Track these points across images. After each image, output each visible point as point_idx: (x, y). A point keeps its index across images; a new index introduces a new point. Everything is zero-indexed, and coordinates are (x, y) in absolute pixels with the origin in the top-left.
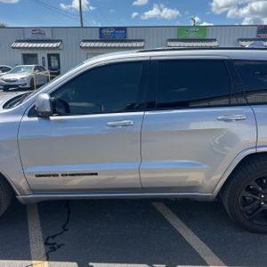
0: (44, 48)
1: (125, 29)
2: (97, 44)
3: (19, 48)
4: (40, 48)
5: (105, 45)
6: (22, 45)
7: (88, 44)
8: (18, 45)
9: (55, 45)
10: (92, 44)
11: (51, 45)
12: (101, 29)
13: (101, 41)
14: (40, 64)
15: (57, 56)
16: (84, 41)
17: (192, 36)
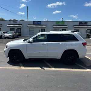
0: (17, 27)
1: (41, 22)
2: (32, 26)
3: (9, 26)
4: (15, 27)
5: (35, 26)
6: (10, 26)
7: (30, 26)
8: (9, 25)
9: (20, 26)
10: (31, 26)
11: (19, 26)
12: (34, 21)
13: (33, 25)
14: (15, 31)
15: (20, 29)
16: (29, 25)
17: (60, 24)
